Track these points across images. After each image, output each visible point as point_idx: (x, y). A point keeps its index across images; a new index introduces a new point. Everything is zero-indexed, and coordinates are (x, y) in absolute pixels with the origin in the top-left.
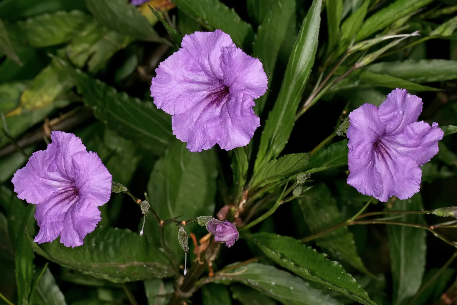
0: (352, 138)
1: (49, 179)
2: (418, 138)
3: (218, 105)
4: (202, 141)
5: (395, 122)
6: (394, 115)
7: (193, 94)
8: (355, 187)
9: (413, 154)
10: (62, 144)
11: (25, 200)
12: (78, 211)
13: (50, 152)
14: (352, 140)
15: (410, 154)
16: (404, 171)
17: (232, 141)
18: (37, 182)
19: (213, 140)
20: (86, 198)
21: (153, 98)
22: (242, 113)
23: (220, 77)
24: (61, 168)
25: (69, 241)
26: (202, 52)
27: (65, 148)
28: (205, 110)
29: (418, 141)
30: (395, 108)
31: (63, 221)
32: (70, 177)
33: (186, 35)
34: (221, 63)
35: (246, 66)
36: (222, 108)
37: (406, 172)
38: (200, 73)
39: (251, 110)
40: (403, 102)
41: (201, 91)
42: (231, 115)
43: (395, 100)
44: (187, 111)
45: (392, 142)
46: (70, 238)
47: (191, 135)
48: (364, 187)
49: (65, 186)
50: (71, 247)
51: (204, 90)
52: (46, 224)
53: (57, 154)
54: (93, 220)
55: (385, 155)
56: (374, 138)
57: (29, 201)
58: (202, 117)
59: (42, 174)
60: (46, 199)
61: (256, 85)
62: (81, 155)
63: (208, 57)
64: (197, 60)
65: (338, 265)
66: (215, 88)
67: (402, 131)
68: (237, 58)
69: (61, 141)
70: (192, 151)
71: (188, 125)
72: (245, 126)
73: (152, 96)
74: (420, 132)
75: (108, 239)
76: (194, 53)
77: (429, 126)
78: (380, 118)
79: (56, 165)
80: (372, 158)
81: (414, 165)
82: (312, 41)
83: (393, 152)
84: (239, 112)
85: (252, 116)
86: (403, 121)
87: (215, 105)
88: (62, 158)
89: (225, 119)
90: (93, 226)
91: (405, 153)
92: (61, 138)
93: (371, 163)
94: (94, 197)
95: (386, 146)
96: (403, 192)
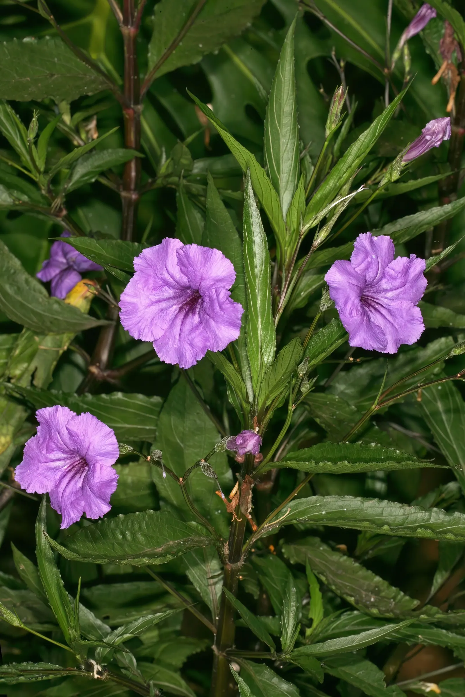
0: (337, 299)
1: (52, 461)
2: (402, 276)
3: (194, 313)
4: (193, 354)
5: (372, 268)
6: (368, 262)
7: (165, 313)
8: (360, 346)
9: (404, 294)
10: (51, 420)
11: (36, 493)
12: (92, 478)
13: (42, 434)
14: (337, 301)
15: (401, 296)
16: (402, 315)
17: (222, 339)
18: (41, 469)
19: (203, 347)
20: (96, 462)
21: (128, 331)
22: (221, 308)
23: (185, 284)
24: (59, 444)
25: (95, 512)
26: (158, 266)
27: (55, 422)
28: (183, 323)
29: (404, 279)
30: (367, 254)
31: (83, 495)
32: (72, 449)
33: (135, 258)
34: (181, 269)
35: (206, 260)
36: (199, 314)
37: (404, 314)
38: (163, 289)
39: (229, 301)
40: (371, 245)
41: (171, 307)
42: (212, 315)
43: (363, 247)
44: (166, 332)
45: (378, 292)
46: (95, 509)
47: (180, 354)
48: (368, 344)
49: (70, 463)
50: (100, 517)
51: (173, 305)
52: (66, 506)
53: (50, 432)
54: (112, 480)
55: (377, 306)
56: (358, 291)
57: (40, 492)
58: (183, 330)
59: (43, 460)
60: (56, 482)
61: (224, 274)
62: (74, 420)
63: (165, 268)
64: (156, 277)
65: (376, 446)
66: (184, 299)
67: (383, 276)
68: (195, 254)
69: (48, 417)
70: (187, 368)
71: (173, 344)
72: (228, 319)
73: (125, 329)
74: (402, 268)
75: (133, 526)
76: (150, 272)
77: (408, 259)
78: (356, 269)
79: (53, 443)
80: (365, 313)
81: (409, 306)
82: (259, 235)
83: (383, 301)
84: (218, 308)
85: (232, 305)
86: (380, 264)
87: (191, 315)
88: (56, 434)
89: (207, 322)
90: (113, 485)
91: (396, 297)
92: (47, 414)
93: (365, 318)
94: (103, 458)
95: (374, 298)
96: (409, 336)
